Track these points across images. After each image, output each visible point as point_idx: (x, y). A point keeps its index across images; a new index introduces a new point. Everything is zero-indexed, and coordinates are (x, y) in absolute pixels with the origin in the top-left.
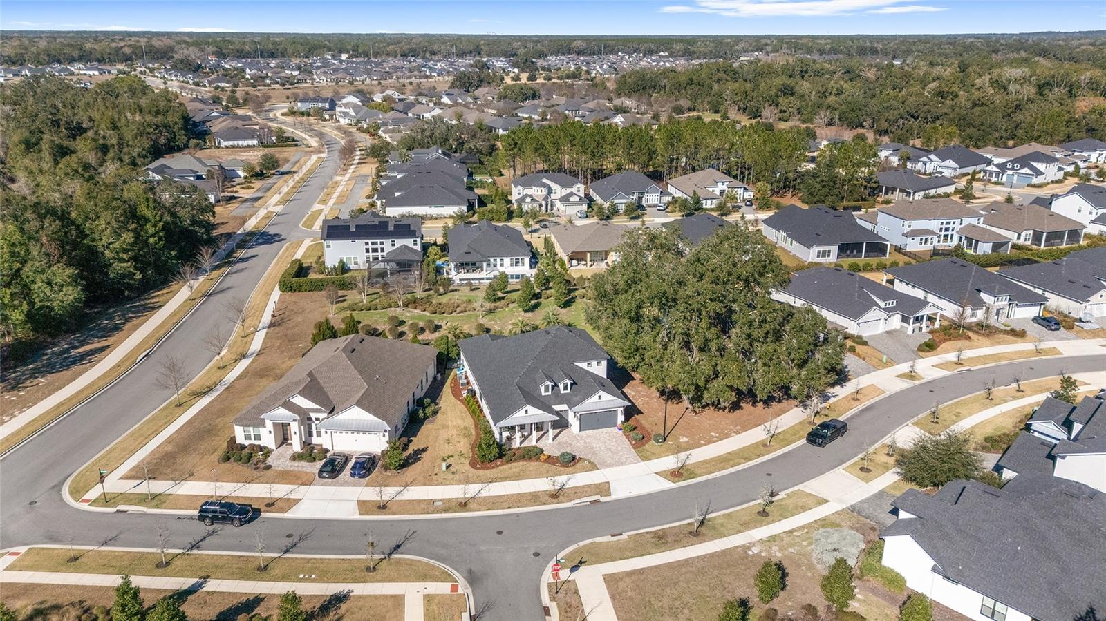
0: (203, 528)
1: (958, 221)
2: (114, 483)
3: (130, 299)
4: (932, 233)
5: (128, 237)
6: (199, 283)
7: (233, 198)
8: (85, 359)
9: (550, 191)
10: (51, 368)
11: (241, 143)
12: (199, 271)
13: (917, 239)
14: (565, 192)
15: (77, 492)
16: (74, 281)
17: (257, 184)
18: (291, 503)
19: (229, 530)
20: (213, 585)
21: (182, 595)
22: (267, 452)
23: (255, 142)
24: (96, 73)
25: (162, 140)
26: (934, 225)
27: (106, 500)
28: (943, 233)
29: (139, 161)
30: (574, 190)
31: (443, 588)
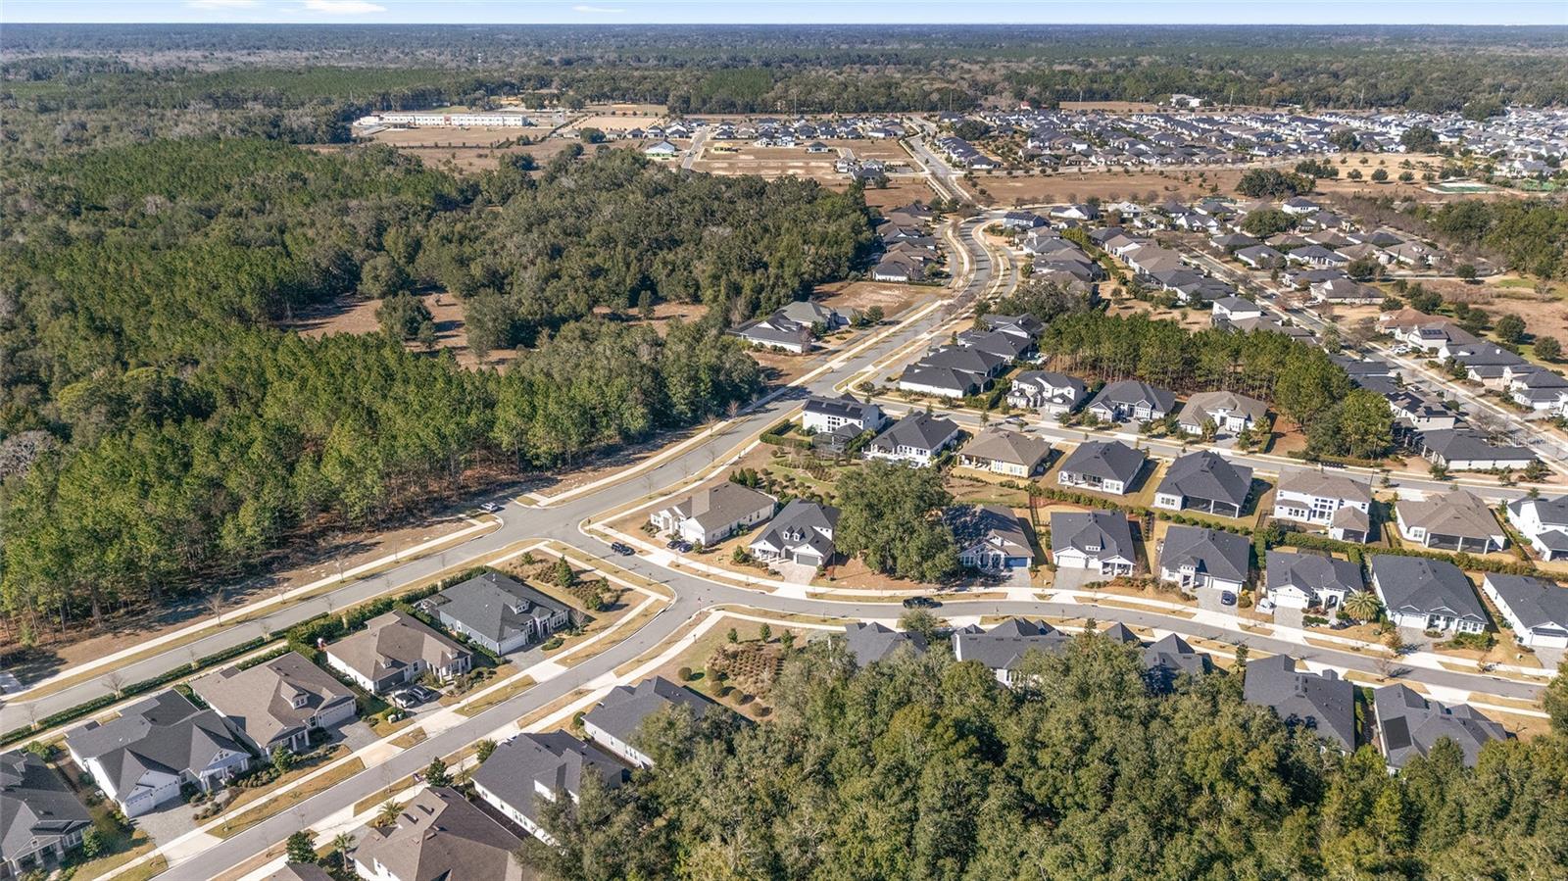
0: (612, 552)
1: (1336, 502)
2: (597, 526)
3: (683, 428)
4: (1305, 506)
5: (687, 391)
6: (721, 425)
7: (821, 348)
8: (632, 462)
9: (1041, 389)
10: (617, 464)
11: (892, 278)
12: (722, 416)
13: (1286, 509)
14: (1057, 392)
15: (583, 526)
16: (644, 416)
17: (856, 333)
18: (649, 553)
19: (619, 555)
20: (597, 572)
21: (585, 571)
22: (659, 529)
23: (904, 278)
24: (882, 135)
25: (828, 271)
26: (1309, 500)
27: (590, 531)
28: (1318, 509)
29: (783, 300)
30: (1065, 391)
31: (665, 599)
